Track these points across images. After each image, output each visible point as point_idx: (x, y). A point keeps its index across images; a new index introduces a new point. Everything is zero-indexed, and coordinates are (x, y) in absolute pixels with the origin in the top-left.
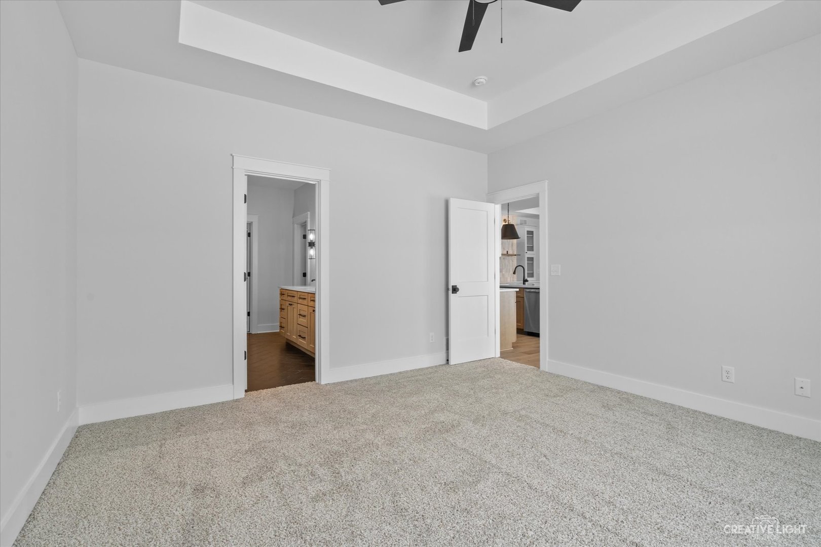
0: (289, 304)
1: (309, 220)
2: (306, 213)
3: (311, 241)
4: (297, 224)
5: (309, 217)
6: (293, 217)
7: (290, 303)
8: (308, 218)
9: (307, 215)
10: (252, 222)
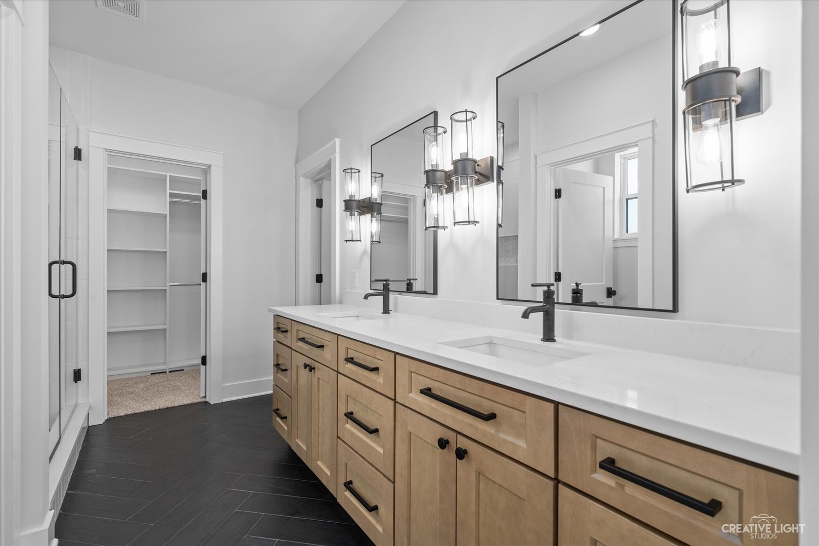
0: (306, 366)
1: (338, 156)
2: (332, 142)
3: (351, 196)
4: (305, 176)
5: (338, 150)
6: (297, 162)
7: (309, 362)
8: (334, 152)
9: (335, 143)
10: (210, 167)
